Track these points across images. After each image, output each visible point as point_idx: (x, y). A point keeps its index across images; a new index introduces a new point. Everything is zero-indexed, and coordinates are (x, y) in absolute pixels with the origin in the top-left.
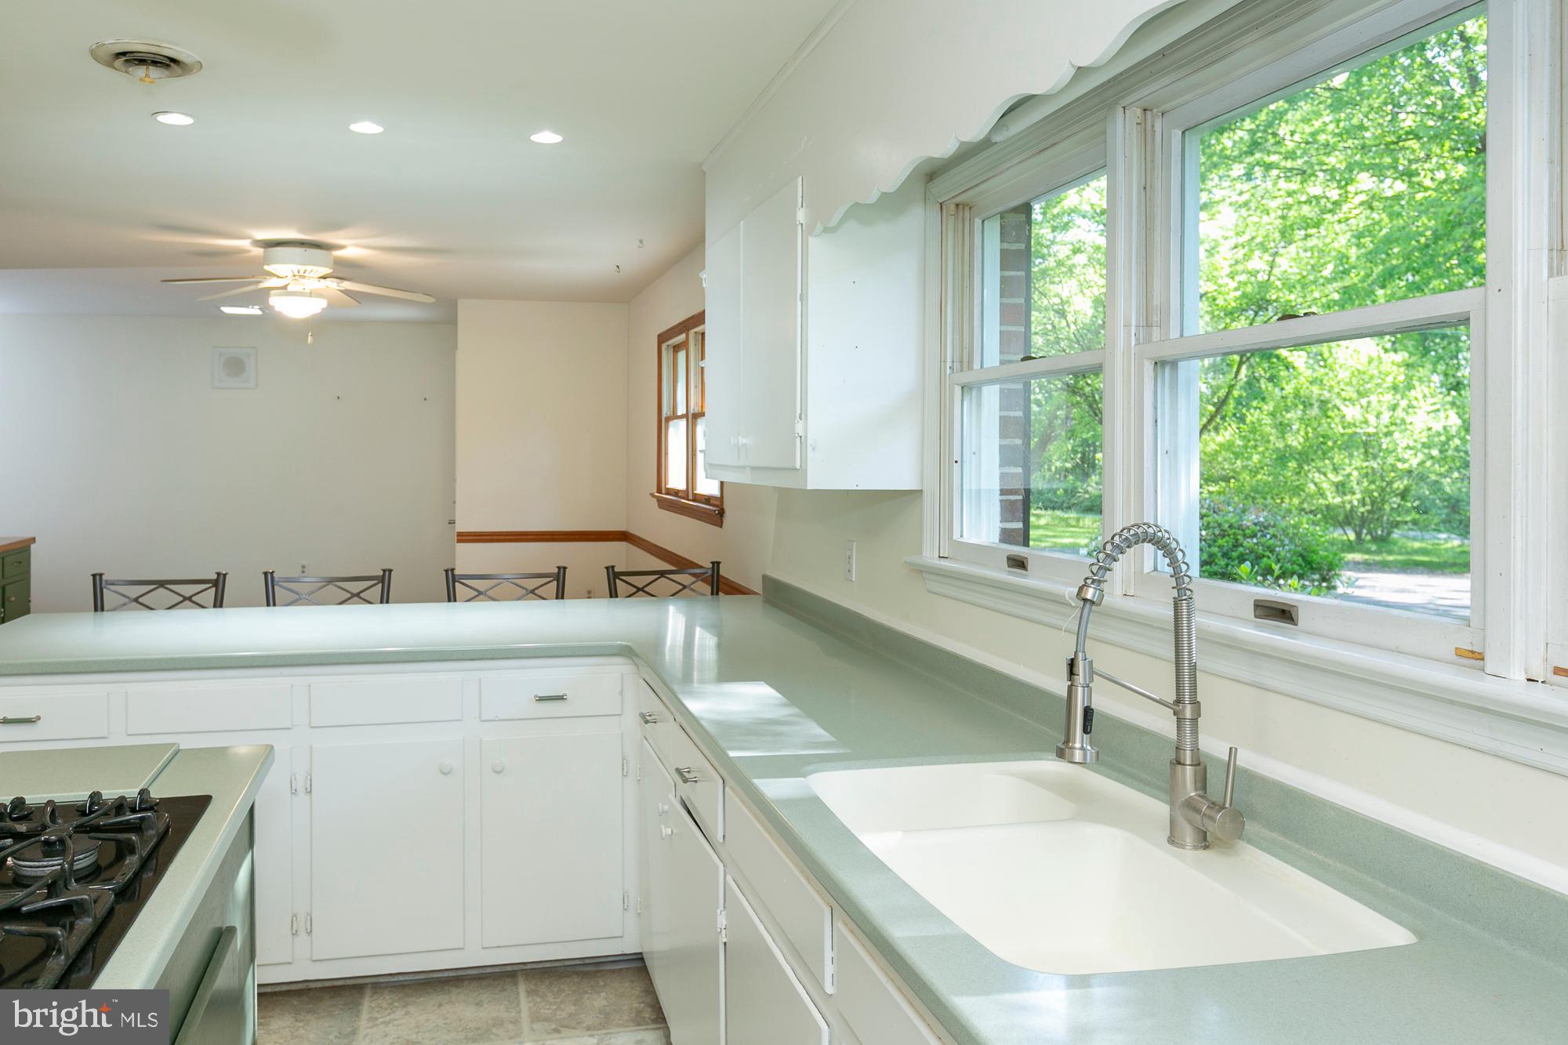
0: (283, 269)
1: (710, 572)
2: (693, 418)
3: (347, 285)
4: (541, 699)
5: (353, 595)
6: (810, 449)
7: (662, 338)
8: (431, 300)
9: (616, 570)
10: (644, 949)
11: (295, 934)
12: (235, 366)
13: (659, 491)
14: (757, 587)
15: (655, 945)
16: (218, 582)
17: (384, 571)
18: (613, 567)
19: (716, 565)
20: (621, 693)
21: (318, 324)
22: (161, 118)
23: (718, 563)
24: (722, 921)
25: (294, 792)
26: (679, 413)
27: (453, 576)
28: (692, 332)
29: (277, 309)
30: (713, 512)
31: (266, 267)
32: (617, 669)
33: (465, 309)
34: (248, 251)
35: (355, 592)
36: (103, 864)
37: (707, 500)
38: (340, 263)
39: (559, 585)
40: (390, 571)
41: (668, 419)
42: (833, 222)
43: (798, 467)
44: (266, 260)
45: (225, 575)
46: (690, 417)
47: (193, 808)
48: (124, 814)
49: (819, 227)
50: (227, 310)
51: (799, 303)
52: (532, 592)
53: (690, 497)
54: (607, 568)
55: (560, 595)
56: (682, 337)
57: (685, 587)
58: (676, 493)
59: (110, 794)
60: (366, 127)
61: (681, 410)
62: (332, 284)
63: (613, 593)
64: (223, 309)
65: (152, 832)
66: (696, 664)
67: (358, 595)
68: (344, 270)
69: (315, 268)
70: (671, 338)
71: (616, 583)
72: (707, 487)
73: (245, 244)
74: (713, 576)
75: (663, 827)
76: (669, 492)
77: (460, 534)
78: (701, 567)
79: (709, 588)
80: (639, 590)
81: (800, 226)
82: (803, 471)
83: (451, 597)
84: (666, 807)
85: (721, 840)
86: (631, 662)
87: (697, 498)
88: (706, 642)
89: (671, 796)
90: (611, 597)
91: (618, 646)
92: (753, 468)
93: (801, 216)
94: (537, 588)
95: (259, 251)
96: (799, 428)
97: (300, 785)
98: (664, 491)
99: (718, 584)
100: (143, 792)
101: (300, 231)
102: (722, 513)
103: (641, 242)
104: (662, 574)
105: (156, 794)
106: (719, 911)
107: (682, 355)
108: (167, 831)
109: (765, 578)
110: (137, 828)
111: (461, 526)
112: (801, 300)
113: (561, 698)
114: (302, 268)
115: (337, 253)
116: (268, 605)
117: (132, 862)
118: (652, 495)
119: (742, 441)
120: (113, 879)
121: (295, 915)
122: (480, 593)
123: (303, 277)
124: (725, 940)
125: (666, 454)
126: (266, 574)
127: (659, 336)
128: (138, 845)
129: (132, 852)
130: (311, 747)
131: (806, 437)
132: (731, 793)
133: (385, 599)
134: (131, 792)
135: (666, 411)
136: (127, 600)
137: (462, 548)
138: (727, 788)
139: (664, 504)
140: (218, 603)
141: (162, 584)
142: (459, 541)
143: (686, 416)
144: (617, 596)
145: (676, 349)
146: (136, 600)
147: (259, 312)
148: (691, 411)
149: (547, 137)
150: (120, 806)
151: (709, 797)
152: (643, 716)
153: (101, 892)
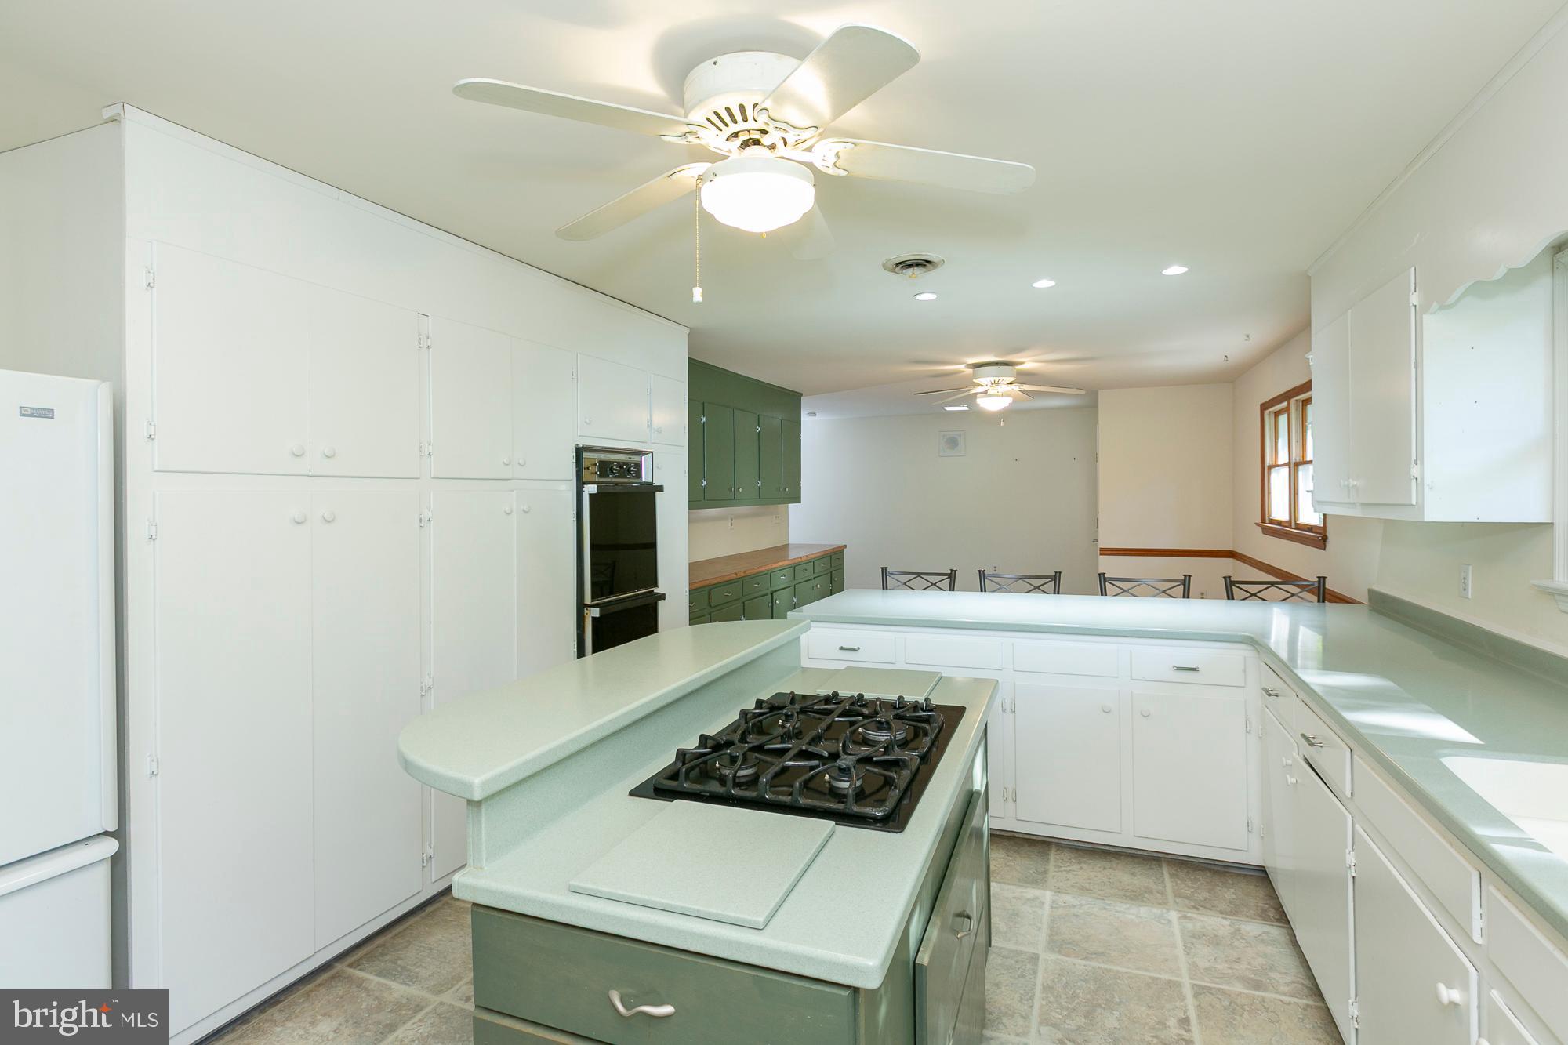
0: (985, 380)
1: (1316, 585)
2: (1294, 466)
3: (1025, 387)
4: (1178, 669)
5: (1035, 588)
6: (1426, 490)
7: (1264, 407)
8: (1083, 392)
9: (1232, 579)
10: (1268, 864)
11: (1006, 800)
12: (953, 443)
13: (1263, 521)
14: (1364, 599)
15: (1278, 863)
16: (952, 575)
17: (1056, 573)
18: (1230, 577)
19: (1322, 579)
20: (1245, 671)
21: (1006, 414)
22: (919, 298)
23: (1324, 578)
24: (1351, 859)
25: (1004, 711)
26: (1280, 462)
27: (1104, 578)
28: (1293, 401)
29: (981, 405)
30: (1317, 538)
31: (974, 380)
32: (1242, 652)
33: (1103, 396)
34: (963, 372)
35: (1037, 585)
36: (909, 739)
37: (1310, 528)
38: (1020, 374)
39: (1185, 587)
40: (1060, 573)
41: (1270, 467)
42: (1450, 301)
43: (1414, 503)
44: (975, 376)
45: (955, 571)
46: (1292, 465)
47: (956, 713)
48: (918, 712)
49: (1435, 305)
50: (948, 409)
51: (1413, 370)
52: (1164, 592)
53: (1293, 526)
54: (1225, 578)
55: (1186, 595)
56: (1285, 404)
57: (1293, 595)
58: (1280, 523)
59: (909, 698)
60: (1044, 283)
61: (1283, 458)
62: (1015, 387)
63: (1230, 596)
64: (945, 408)
65: (935, 725)
66: (1299, 654)
67: (1038, 587)
68: (1024, 377)
69: (1005, 378)
70: (1273, 406)
71: (1231, 589)
72: (1309, 516)
73: (961, 367)
74: (1319, 587)
75: (1288, 776)
76: (1272, 522)
77: (1101, 549)
78: (1305, 580)
79: (1316, 598)
80: (1252, 595)
81: (1413, 308)
82: (1420, 507)
83: (1104, 593)
84: (1290, 762)
85: (1349, 796)
86: (1251, 648)
87: (1299, 527)
88: (1309, 639)
89: (1295, 754)
90: (1228, 598)
91: (1241, 636)
92: (1363, 504)
93: (1414, 299)
94: (1168, 590)
95: (970, 371)
96: (1415, 471)
97: (1008, 706)
98: (1267, 521)
99: (1323, 593)
100: (927, 699)
101: (996, 356)
102: (1325, 539)
103: (1248, 336)
104: (1272, 584)
105: (934, 702)
106: (1347, 851)
107: (1283, 419)
108: (942, 726)
109: (1371, 592)
110: (927, 720)
111: (1102, 544)
112: (1416, 367)
113: (1194, 670)
114: (997, 379)
115: (1017, 367)
116: (982, 591)
117: (927, 740)
118: (1257, 524)
119: (1353, 483)
120: (917, 749)
121: (1005, 788)
122: (1124, 591)
123: (998, 384)
124: (1354, 875)
125: (1269, 493)
126: (980, 571)
127: (1261, 405)
128: (929, 731)
129: (926, 735)
130: (1015, 684)
131: (1422, 479)
132: (1359, 760)
133: (1057, 591)
134: (921, 699)
135: (1268, 461)
136: (899, 583)
137: (1103, 559)
138: (1355, 756)
139: (1267, 531)
140: (952, 588)
141: (919, 575)
142: (1101, 554)
143: (1288, 464)
144: (1233, 599)
145: (1277, 414)
146: (905, 584)
147: (967, 409)
148: (1293, 461)
149: (1175, 270)
150: (916, 706)
151: (1336, 759)
152: (1266, 690)
153: (911, 756)
